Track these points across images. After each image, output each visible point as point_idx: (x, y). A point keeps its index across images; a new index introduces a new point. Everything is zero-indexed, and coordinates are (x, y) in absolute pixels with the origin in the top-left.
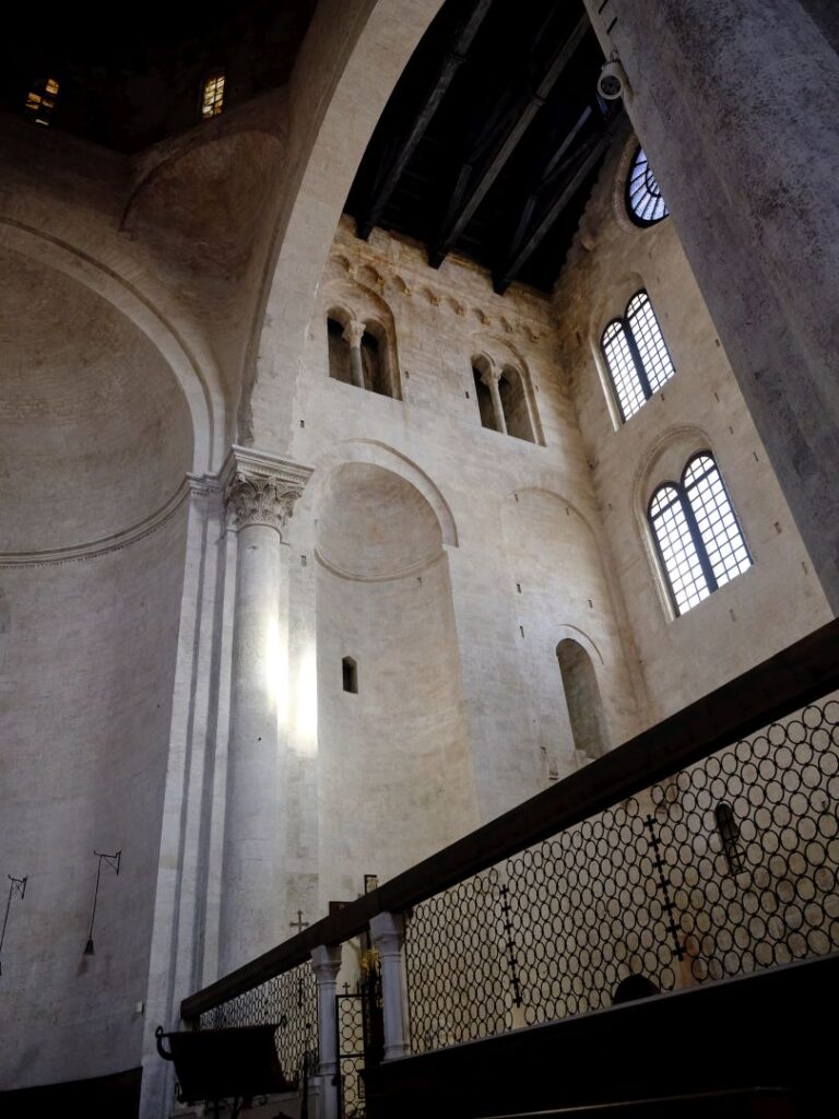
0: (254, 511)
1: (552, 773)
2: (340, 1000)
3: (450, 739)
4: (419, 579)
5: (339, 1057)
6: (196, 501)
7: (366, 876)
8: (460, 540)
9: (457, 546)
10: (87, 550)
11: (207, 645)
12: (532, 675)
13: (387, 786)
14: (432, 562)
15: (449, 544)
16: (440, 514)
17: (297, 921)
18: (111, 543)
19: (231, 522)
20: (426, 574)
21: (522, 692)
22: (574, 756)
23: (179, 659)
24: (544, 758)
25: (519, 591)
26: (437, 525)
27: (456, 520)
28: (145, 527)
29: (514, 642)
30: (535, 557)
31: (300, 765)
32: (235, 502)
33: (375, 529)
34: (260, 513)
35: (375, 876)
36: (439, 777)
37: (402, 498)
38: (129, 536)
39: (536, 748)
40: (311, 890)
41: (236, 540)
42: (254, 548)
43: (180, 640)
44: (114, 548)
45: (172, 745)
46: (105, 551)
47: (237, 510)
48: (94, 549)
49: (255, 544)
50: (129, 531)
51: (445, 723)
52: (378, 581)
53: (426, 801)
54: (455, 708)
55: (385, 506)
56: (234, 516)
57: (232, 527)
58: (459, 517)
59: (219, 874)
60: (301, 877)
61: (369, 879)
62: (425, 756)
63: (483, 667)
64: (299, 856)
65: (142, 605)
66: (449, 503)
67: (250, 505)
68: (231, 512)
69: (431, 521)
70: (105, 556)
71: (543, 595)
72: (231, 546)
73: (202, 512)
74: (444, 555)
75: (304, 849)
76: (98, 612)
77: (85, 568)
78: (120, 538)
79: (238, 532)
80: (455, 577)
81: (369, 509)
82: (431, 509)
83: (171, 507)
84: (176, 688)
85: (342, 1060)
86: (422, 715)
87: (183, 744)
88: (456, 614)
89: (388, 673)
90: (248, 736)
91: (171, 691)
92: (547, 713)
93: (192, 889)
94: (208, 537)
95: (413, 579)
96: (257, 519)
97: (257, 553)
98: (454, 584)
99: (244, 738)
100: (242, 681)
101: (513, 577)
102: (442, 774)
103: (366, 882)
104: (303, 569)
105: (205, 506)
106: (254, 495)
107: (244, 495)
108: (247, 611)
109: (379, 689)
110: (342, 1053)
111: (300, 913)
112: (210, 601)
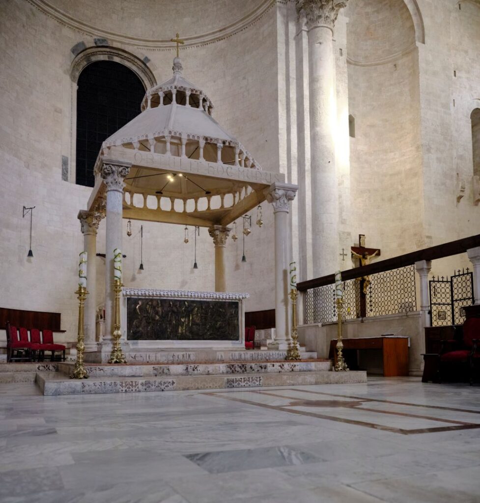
0: (320, 17)
1: (462, 188)
2: (431, 283)
3: (408, 166)
4: (395, 65)
5: (431, 304)
6: (280, 7)
7: (360, 235)
8: (426, 39)
9: (424, 42)
10: (201, 40)
11: (294, 106)
12: (456, 131)
13: (369, 191)
14: (406, 53)
15: (419, 42)
16: (415, 19)
17: (342, 253)
18: (218, 35)
19: (303, 24)
20: (400, 62)
21: (451, 141)
22: (473, 178)
23: (279, 114)
24: (458, 179)
25: (455, 75)
26: (412, 27)
27: (425, 24)
28: (240, 25)
29: (450, 109)
30: (466, 52)
31: (342, 177)
32: (305, 9)
33: (368, 29)
34: (323, 19)
35: (364, 235)
36: (400, 187)
37: (390, 6)
38: (229, 31)
39: (455, 173)
40: (347, 239)
41: (307, 37)
42: (320, 43)
43: (279, 102)
44: (219, 39)
45: (280, 163)
46: (213, 41)
47: (307, 15)
48: (206, 39)
49: (321, 41)
50: (228, 27)
51: (405, 157)
52: (368, 65)
53: (391, 199)
54: (413, 148)
55: (377, 12)
56: (305, 20)
57: (305, 28)
58: (427, 21)
59: (311, 229)
60: (344, 233)
61: (362, 236)
62: (391, 175)
63: (432, 124)
64: (342, 223)
65: (244, 78)
66: (421, 11)
67: (317, 12)
68: (303, 16)
69: (408, 24)
70: (213, 45)
71: (467, 78)
72: (305, 41)
73: (284, 16)
74: (416, 49)
75: (344, 219)
76: (215, 82)
77: (202, 52)
78: (223, 32)
79: (308, 32)
80: (422, 65)
81: (367, 14)
82: (410, 15)
83: (259, 12)
84: (280, 131)
85: (432, 305)
86: (391, 152)
87: (286, 163)
88: (421, 91)
89: (372, 126)
90: (323, 160)
91: (277, 133)
92: (461, 154)
93: (297, 235)
94: (290, 35)
95: (390, 65)
96: (322, 23)
97: (322, 46)
98: (421, 70)
99: (321, 161)
100: (318, 129)
101: (453, 66)
102: (402, 185)
103: (360, 238)
104: (341, 58)
105: (285, 11)
106: (319, 5)
107: (314, 5)
108: (318, 85)
109: (366, 135)
110: (432, 303)
111: (343, 249)
112: (294, 78)
